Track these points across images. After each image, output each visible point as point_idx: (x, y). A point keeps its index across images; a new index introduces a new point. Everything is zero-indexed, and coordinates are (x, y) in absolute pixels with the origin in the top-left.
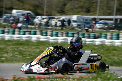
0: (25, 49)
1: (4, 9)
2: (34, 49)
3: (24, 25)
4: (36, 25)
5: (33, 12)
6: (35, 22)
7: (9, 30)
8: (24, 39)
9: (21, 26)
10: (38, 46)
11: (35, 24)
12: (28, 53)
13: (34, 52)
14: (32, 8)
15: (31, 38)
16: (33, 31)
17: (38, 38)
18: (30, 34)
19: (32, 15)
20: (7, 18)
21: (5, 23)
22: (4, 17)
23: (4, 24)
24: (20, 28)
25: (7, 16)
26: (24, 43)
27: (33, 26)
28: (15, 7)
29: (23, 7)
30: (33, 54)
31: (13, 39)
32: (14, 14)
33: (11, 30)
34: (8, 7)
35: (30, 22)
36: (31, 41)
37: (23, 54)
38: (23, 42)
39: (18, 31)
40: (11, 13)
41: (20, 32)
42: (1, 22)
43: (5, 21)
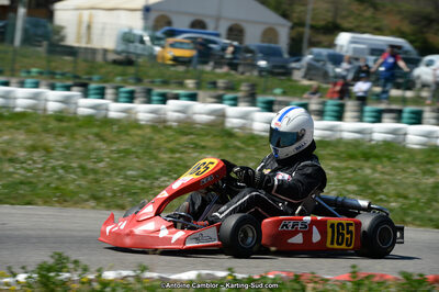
0: (383, 173)
1: (307, 32)
2: (416, 174)
3: (378, 89)
4: (420, 90)
5: (411, 42)
6: (419, 77)
7: (324, 104)
8: (378, 137)
9: (365, 92)
10: (429, 166)
11: (418, 86)
12: (392, 190)
13: (416, 185)
14: (407, 28)
15: (405, 134)
16: (408, 109)
17: (428, 135)
18: (399, 119)
19: (406, 52)
20: (318, 61)
21: (310, 80)
22: (308, 58)
23: (306, 82)
24: (363, 100)
25: (319, 54)
26: (376, 151)
27: (409, 94)
28: (345, 24)
29: (376, 25)
30: (412, 193)
31: (338, 135)
32: (342, 46)
33: (331, 105)
34: (322, 23)
35: (401, 77)
36: (404, 147)
37: (375, 194)
38: (373, 147)
39: (356, 108)
40: (332, 45)
41: (361, 111)
42: (298, 75)
43: (311, 72)
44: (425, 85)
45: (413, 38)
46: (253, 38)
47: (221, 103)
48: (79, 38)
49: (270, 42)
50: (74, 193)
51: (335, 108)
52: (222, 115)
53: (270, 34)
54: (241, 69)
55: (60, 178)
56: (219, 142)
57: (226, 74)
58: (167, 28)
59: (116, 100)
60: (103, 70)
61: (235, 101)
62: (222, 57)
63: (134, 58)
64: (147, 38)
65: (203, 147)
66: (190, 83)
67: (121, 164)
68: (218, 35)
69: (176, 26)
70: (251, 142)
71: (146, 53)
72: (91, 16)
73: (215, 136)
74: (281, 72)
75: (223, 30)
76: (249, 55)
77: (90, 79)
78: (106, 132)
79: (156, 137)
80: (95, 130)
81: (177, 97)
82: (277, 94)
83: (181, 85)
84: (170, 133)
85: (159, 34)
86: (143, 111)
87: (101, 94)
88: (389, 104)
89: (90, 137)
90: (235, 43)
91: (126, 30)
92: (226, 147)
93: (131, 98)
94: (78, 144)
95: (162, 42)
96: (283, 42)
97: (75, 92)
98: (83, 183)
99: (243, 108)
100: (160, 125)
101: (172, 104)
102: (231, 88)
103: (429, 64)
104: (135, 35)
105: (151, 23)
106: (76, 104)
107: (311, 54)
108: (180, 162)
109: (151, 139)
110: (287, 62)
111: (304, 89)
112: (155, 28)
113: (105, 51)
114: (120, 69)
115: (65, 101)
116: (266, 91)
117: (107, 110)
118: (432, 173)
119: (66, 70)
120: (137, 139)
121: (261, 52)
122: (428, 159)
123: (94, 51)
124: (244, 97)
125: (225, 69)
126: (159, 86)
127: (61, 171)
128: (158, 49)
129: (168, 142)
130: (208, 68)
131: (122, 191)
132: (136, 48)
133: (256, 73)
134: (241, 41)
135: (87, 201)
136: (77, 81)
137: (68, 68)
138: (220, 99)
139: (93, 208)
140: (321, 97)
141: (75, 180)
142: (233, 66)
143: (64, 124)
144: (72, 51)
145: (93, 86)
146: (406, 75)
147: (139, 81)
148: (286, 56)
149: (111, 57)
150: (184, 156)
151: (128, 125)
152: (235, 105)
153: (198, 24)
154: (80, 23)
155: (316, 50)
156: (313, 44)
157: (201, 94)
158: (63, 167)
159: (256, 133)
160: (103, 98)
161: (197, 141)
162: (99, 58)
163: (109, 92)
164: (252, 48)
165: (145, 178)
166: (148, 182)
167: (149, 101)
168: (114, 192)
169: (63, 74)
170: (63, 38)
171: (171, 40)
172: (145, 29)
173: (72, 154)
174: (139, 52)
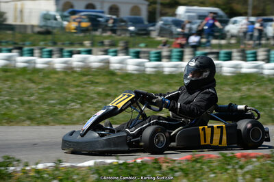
1: (158, 7)
2: (228, 91)
3: (204, 40)
4: (230, 39)
5: (223, 10)
6: (228, 31)
7: (171, 51)
10: (237, 86)
11: (229, 36)
15: (221, 67)
16: (223, 51)
17: (235, 67)
18: (217, 58)
19: (221, 16)
20: (166, 25)
21: (162, 37)
22: (160, 23)
23: (159, 39)
25: (166, 21)
27: (223, 42)
28: (182, 1)
31: (180, 70)
32: (180, 15)
33: (176, 51)
35: (217, 32)
36: (221, 75)
39: (191, 53)
40: (174, 15)
41: (194, 54)
42: (154, 35)
43: (162, 32)
44: (233, 36)
45: (224, 7)
46: (125, 13)
47: (106, 54)
48: (16, 19)
49: (136, 14)
50: (17, 117)
51: (179, 54)
52: (108, 62)
53: (135, 10)
54: (119, 33)
55: (7, 108)
56: (107, 79)
57: (110, 36)
58: (71, 10)
59: (41, 57)
60: (32, 38)
61: (116, 53)
62: (106, 26)
63: (50, 29)
64: (58, 17)
65: (97, 83)
66: (87, 43)
67: (46, 96)
68: (102, 12)
69: (76, 8)
70: (127, 78)
71: (58, 26)
72: (22, 5)
73: (104, 75)
74: (143, 33)
75: (106, 9)
76: (123, 24)
77: (24, 44)
78: (35, 77)
79: (67, 78)
80: (28, 76)
81: (79, 53)
82: (142, 47)
83: (82, 45)
84: (75, 75)
85: (66, 14)
86: (58, 62)
87: (31, 53)
88: (211, 49)
89: (25, 80)
90: (114, 17)
91: (45, 12)
92: (111, 82)
93: (50, 54)
94: (17, 86)
95: (68, 19)
96: (144, 15)
97: (15, 53)
98: (22, 109)
99: (121, 57)
100: (69, 70)
101: (76, 57)
102: (113, 45)
103: (235, 23)
104: (50, 15)
105: (61, 7)
106: (15, 60)
107: (161, 21)
108: (83, 93)
109: (64, 80)
110: (147, 26)
111: (159, 43)
112: (63, 10)
113: (33, 26)
114: (42, 37)
115: (8, 59)
116: (135, 45)
117: (35, 63)
118: (239, 90)
119: (8, 39)
120: (55, 80)
121: (131, 21)
122: (236, 82)
123: (25, 27)
124: (121, 50)
125: (109, 33)
126: (68, 46)
127: (7, 103)
128: (65, 23)
129: (74, 81)
130: (98, 33)
131: (47, 113)
132: (52, 23)
133: (128, 35)
134: (117, 15)
135: (24, 121)
136: (16, 46)
137: (9, 39)
138: (106, 52)
139: (29, 125)
140: (169, 47)
141: (16, 108)
142: (114, 31)
143: (8, 74)
144: (11, 28)
145: (26, 48)
146: (221, 30)
147: (55, 43)
148: (146, 23)
149: (37, 30)
150: (85, 89)
151: (49, 72)
152: (116, 55)
153: (90, 6)
154: (15, 9)
155: (165, 18)
156: (163, 14)
157: (94, 50)
158: (9, 101)
159: (130, 72)
160: (32, 56)
161: (92, 79)
162: (29, 31)
163: (37, 52)
164: (125, 19)
165: (61, 104)
166: (63, 107)
167: (62, 56)
168: (41, 114)
169: (6, 42)
170: (5, 20)
171: (74, 17)
172: (57, 11)
173: (14, 92)
174: (54, 25)
